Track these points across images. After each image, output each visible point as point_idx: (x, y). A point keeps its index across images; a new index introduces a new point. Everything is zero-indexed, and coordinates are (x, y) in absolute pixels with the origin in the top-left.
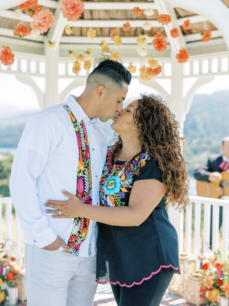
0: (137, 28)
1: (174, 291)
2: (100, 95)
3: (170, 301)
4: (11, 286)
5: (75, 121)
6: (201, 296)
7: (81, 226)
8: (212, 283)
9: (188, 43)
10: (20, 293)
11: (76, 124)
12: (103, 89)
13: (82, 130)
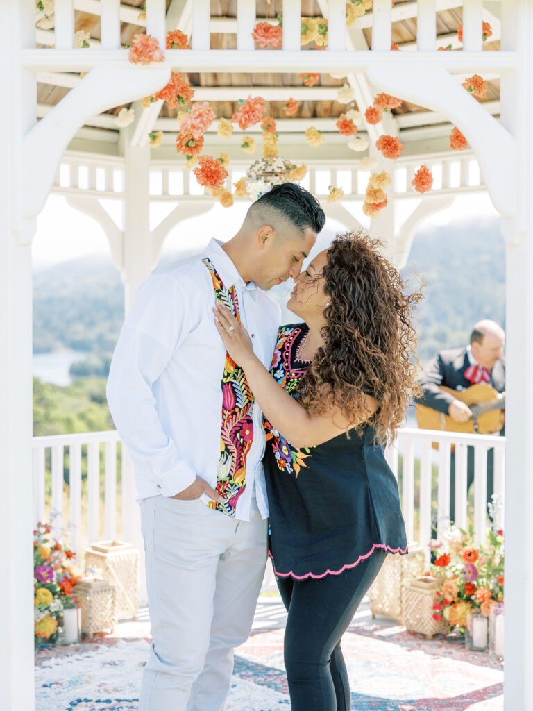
0: (303, 102)
1: (383, 613)
2: (264, 242)
3: (376, 630)
4: (68, 606)
5: (219, 287)
6: (435, 617)
7: (232, 466)
8: (456, 590)
9: (402, 130)
10: (86, 619)
11: (220, 293)
12: (269, 231)
13: (231, 303)
